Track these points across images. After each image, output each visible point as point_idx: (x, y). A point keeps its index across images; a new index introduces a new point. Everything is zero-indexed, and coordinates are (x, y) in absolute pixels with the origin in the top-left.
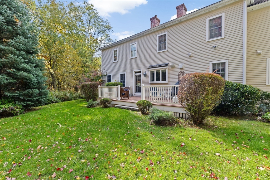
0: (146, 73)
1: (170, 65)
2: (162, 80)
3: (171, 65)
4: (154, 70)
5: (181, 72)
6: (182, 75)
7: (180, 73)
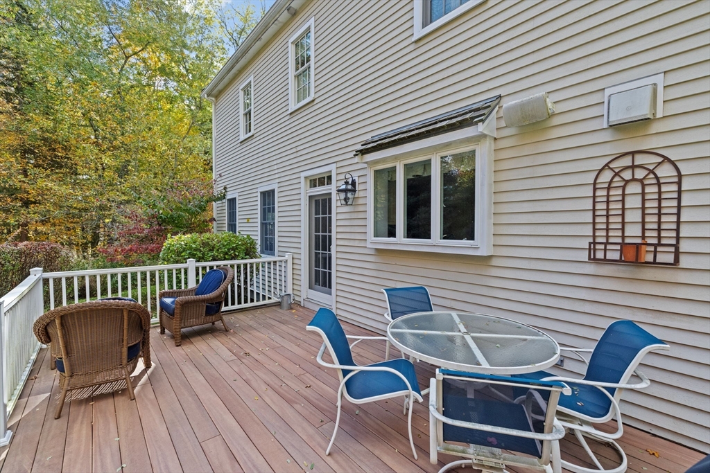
0: (353, 183)
1: (509, 109)
2: (449, 233)
3: (522, 106)
4: (396, 158)
5: (627, 161)
6: (634, 188)
7: (606, 176)
